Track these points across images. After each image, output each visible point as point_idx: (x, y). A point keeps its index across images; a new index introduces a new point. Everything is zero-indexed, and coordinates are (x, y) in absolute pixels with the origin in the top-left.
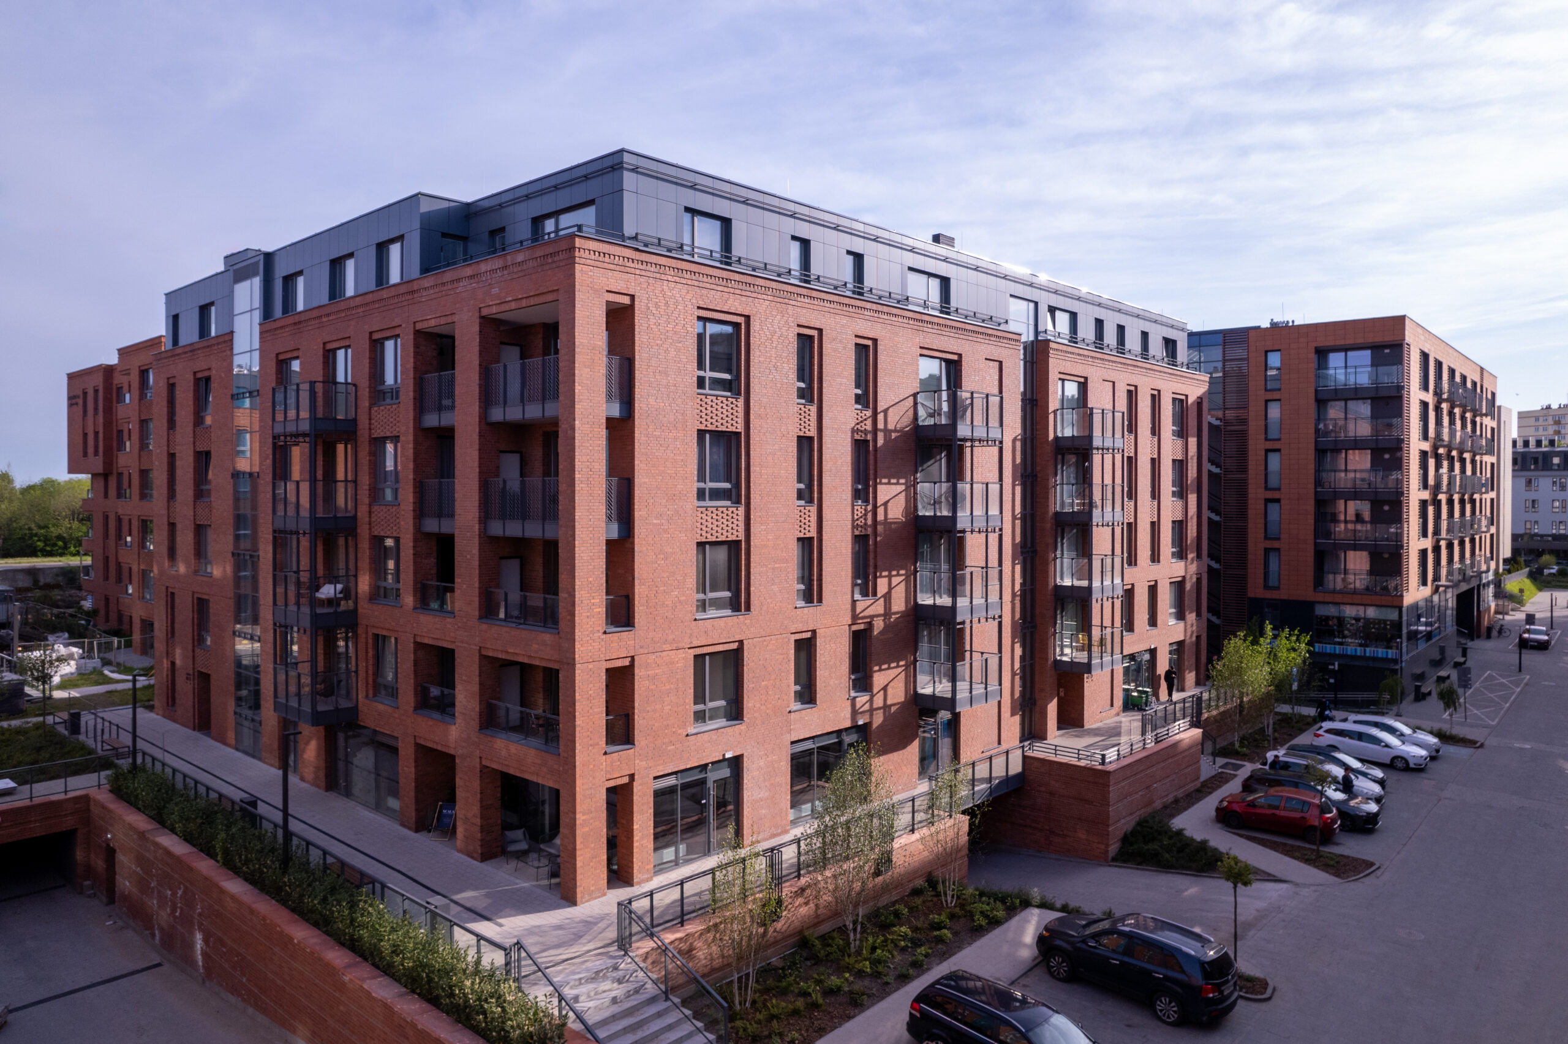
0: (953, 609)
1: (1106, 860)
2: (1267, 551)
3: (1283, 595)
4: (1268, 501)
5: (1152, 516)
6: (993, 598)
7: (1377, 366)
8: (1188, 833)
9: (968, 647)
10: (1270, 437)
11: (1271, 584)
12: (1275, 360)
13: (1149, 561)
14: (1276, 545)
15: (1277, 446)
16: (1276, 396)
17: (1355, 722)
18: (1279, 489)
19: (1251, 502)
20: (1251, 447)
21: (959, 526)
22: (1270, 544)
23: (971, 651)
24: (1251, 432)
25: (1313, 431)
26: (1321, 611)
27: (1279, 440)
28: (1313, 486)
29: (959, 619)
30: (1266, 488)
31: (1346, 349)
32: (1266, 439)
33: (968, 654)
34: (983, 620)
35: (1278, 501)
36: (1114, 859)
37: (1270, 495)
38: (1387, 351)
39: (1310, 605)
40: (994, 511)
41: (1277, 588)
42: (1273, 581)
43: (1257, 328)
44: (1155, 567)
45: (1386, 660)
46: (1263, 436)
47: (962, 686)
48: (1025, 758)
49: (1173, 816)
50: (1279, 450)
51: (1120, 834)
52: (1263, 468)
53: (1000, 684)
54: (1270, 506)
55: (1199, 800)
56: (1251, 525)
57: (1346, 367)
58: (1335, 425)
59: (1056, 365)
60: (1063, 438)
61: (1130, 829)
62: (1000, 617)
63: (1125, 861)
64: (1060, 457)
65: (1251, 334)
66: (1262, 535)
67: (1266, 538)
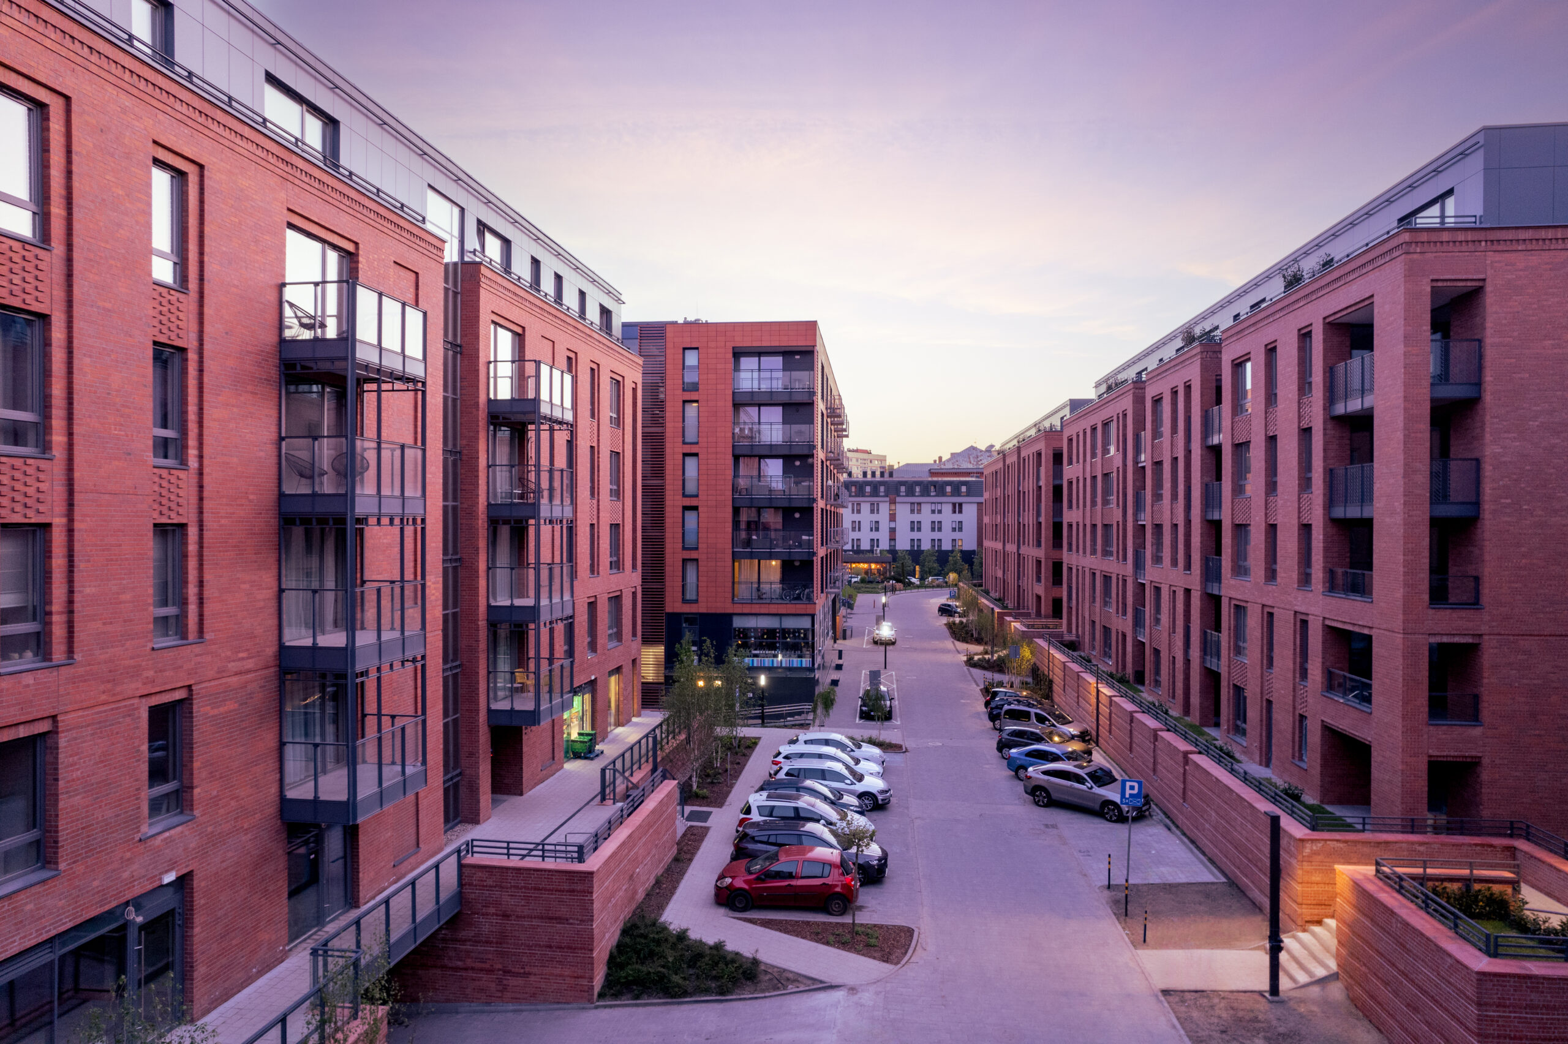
0: (348, 652)
1: (590, 1001)
2: (685, 561)
3: (702, 608)
4: (686, 508)
5: (592, 518)
6: (413, 627)
7: (791, 370)
8: (693, 935)
9: (371, 707)
10: (687, 440)
11: (688, 597)
12: (692, 359)
13: (589, 572)
14: (694, 555)
15: (694, 450)
16: (694, 396)
17: (806, 742)
18: (697, 496)
19: (668, 510)
20: (668, 450)
21: (360, 509)
22: (688, 555)
23: (379, 715)
24: (667, 435)
25: (730, 435)
26: (738, 623)
27: (697, 443)
28: (730, 493)
29: (359, 667)
30: (684, 495)
31: (760, 353)
32: (684, 443)
33: (371, 723)
34: (397, 665)
35: (695, 508)
36: (601, 996)
37: (688, 502)
38: (798, 357)
39: (729, 617)
40: (412, 491)
41: (696, 601)
42: (690, 595)
43: (675, 323)
44: (596, 581)
45: (800, 669)
46: (681, 439)
47: (367, 774)
48: (461, 866)
49: (661, 908)
50: (696, 455)
51: (605, 956)
52: (681, 472)
53: (424, 762)
54: (687, 513)
55: (682, 873)
56: (668, 535)
57: (759, 370)
58: (751, 430)
59: (488, 302)
60: (496, 400)
61: (615, 944)
62: (423, 657)
63: (616, 996)
64: (492, 428)
65: (669, 329)
66: (681, 545)
67: (684, 548)
